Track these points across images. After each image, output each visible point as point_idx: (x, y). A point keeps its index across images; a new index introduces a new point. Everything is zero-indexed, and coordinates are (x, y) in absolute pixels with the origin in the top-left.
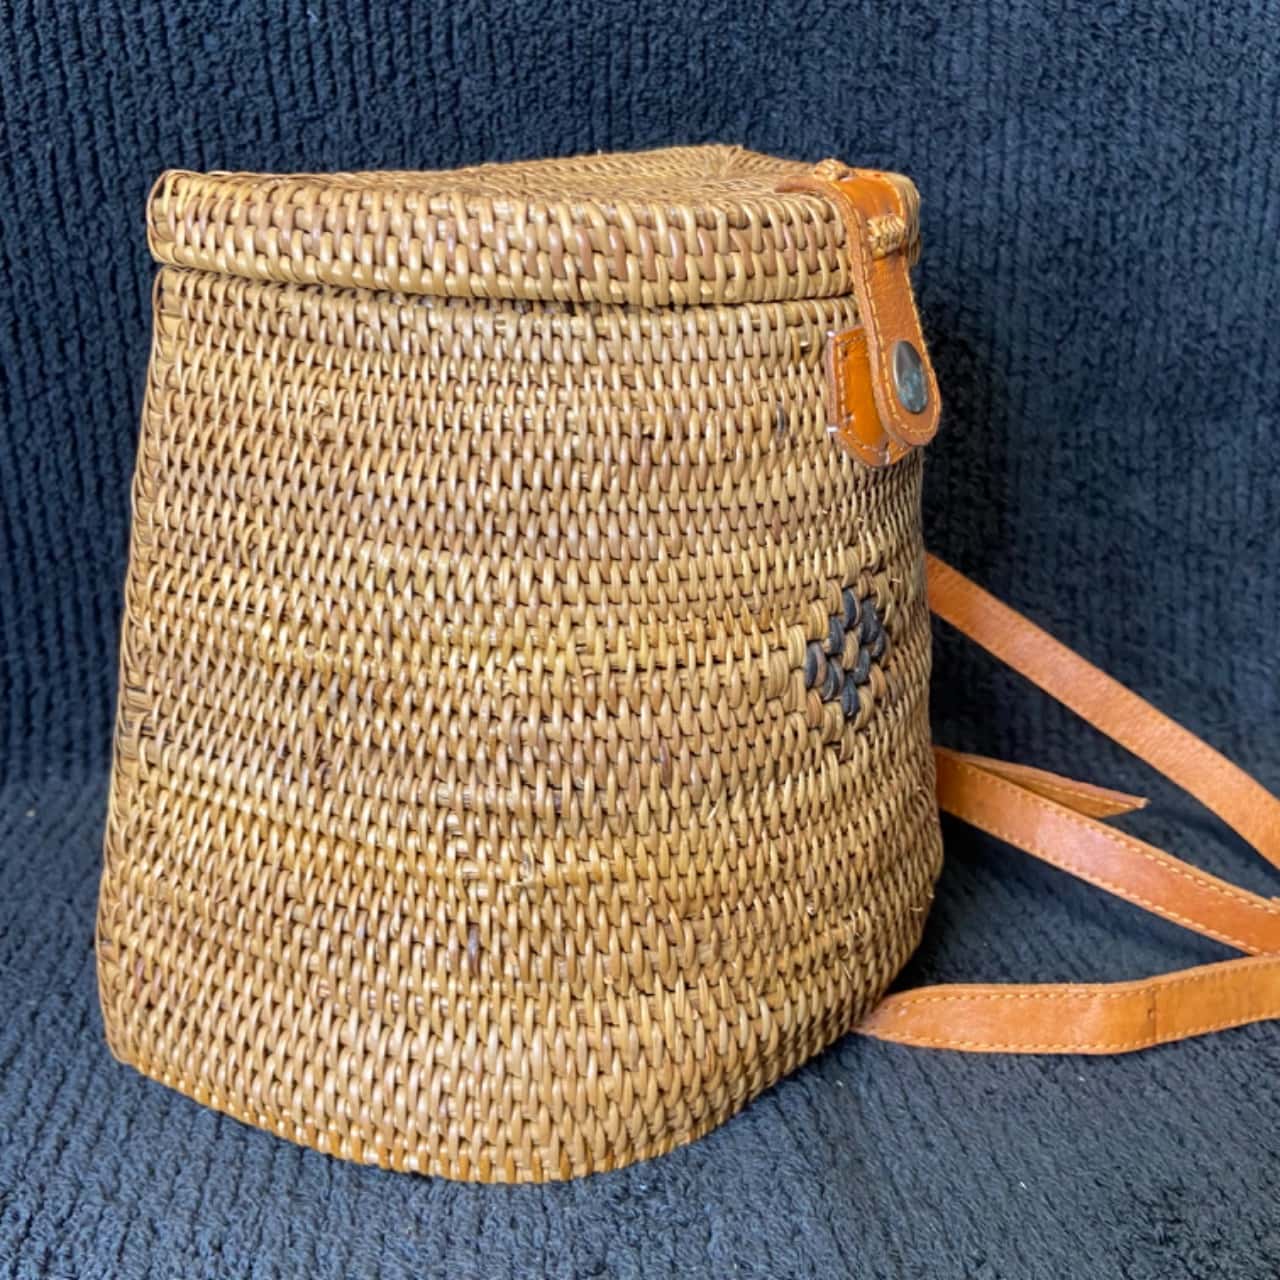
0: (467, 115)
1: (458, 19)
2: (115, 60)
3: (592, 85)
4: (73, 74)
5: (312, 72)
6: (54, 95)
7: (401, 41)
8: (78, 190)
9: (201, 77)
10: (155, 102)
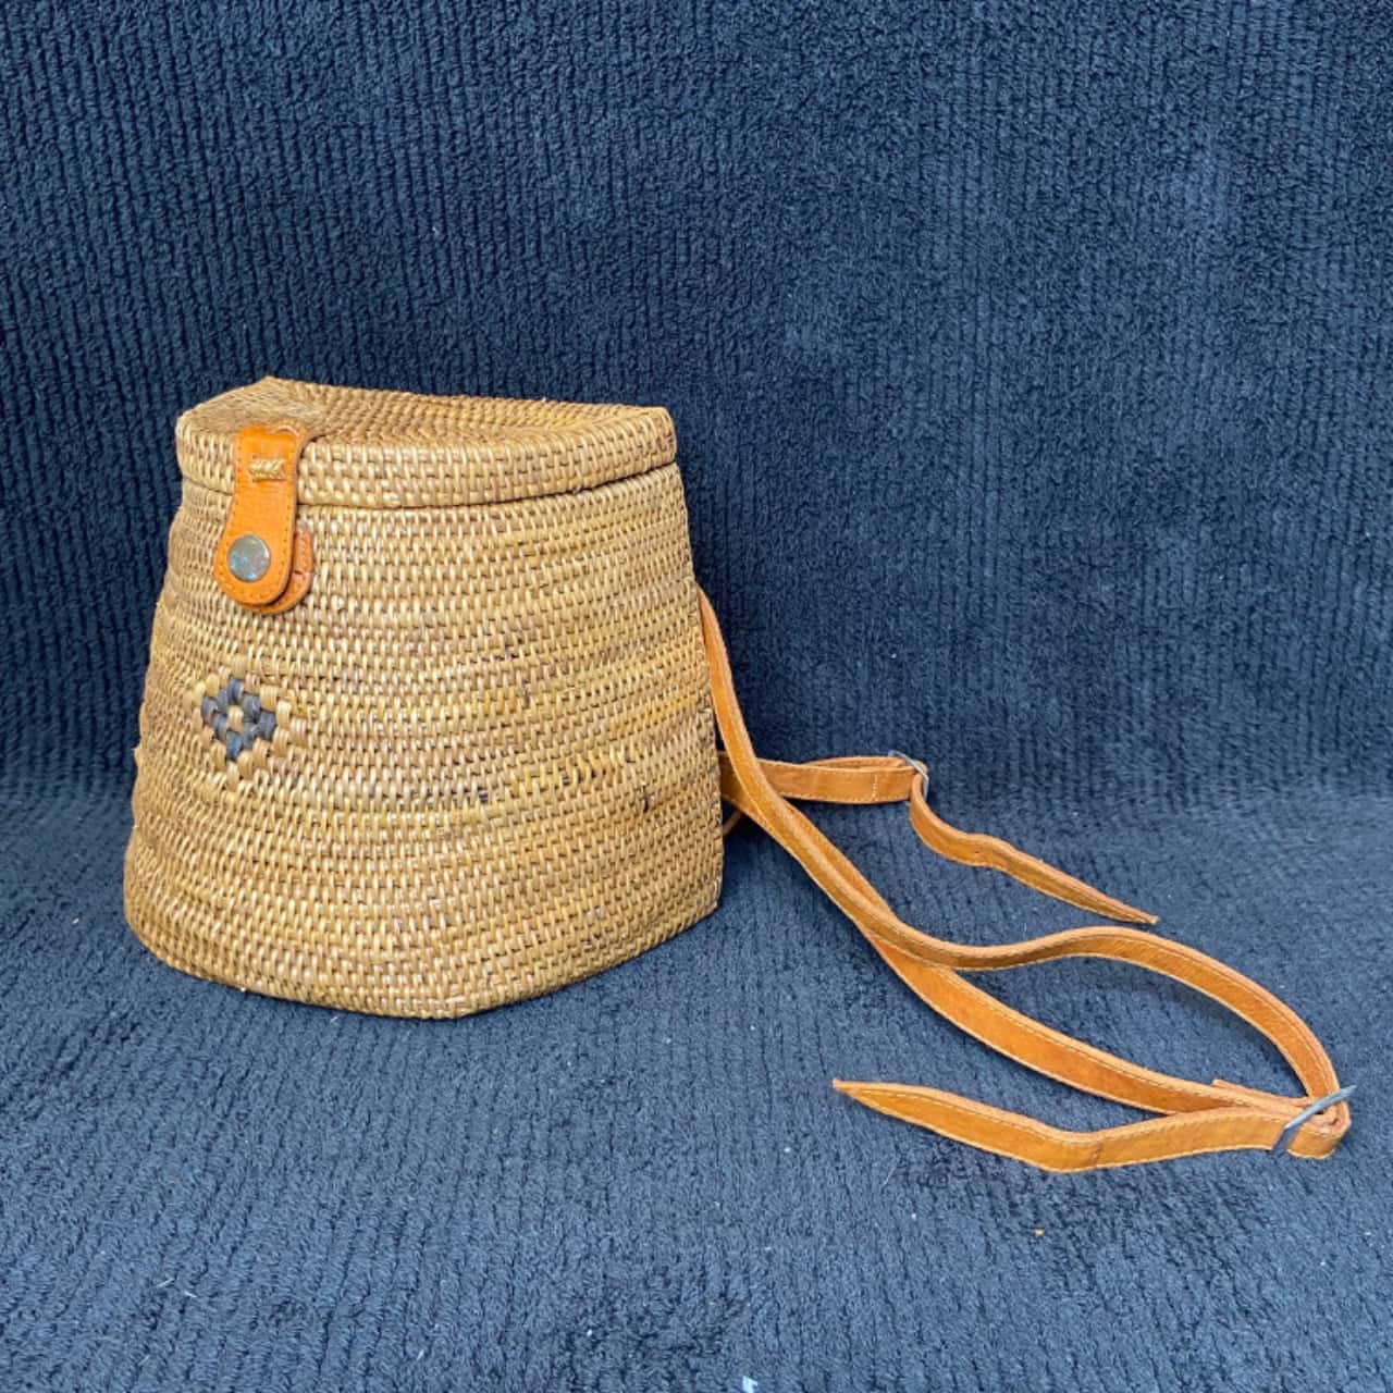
0: (552, 298)
1: (545, 230)
2: (293, 264)
3: (647, 276)
4: (262, 273)
5: (436, 269)
6: (248, 290)
7: (502, 247)
8: (266, 358)
9: (355, 275)
10: (322, 293)
